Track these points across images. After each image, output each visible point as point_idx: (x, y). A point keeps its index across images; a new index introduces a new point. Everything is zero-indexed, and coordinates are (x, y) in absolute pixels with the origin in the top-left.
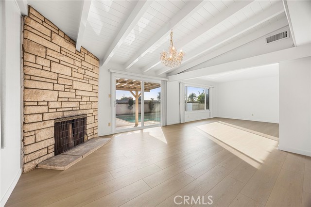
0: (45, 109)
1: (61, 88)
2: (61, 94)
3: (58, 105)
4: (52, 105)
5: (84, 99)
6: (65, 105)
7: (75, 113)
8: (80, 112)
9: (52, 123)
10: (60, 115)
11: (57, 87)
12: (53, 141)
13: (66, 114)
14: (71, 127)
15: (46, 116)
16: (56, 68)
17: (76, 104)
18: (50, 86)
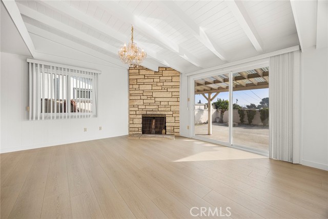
0: (137, 109)
1: (146, 97)
2: (145, 101)
3: (143, 107)
4: (140, 107)
5: (162, 103)
6: (147, 107)
7: (155, 113)
8: (158, 113)
9: (141, 116)
10: (145, 113)
11: (142, 97)
12: (141, 126)
13: (148, 113)
14: (154, 121)
15: (137, 113)
16: (142, 87)
17: (155, 107)
18: (139, 98)
